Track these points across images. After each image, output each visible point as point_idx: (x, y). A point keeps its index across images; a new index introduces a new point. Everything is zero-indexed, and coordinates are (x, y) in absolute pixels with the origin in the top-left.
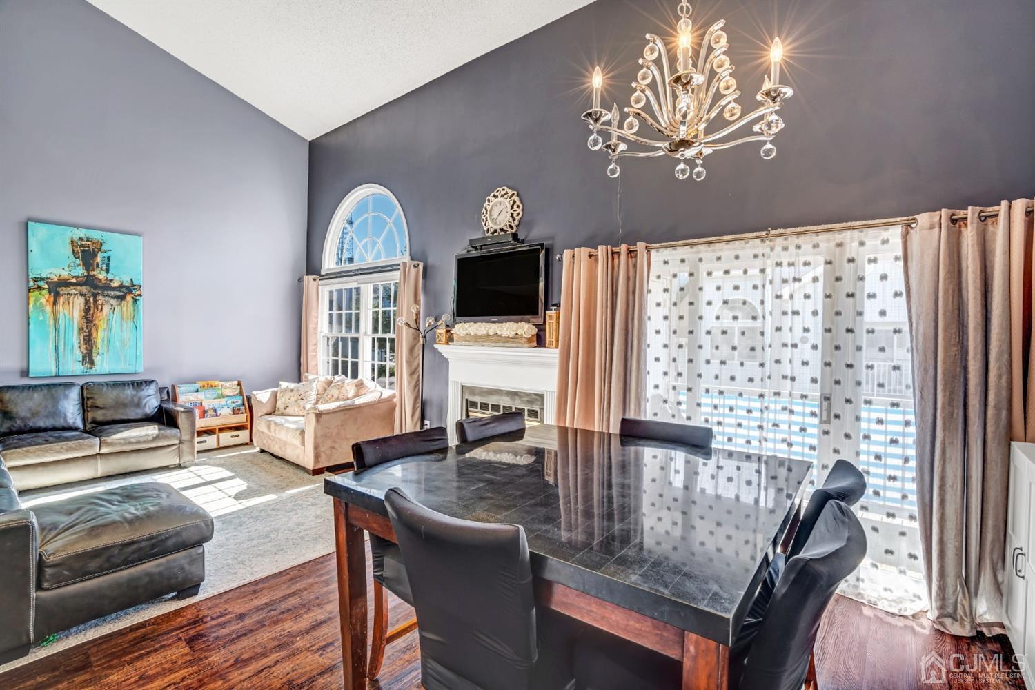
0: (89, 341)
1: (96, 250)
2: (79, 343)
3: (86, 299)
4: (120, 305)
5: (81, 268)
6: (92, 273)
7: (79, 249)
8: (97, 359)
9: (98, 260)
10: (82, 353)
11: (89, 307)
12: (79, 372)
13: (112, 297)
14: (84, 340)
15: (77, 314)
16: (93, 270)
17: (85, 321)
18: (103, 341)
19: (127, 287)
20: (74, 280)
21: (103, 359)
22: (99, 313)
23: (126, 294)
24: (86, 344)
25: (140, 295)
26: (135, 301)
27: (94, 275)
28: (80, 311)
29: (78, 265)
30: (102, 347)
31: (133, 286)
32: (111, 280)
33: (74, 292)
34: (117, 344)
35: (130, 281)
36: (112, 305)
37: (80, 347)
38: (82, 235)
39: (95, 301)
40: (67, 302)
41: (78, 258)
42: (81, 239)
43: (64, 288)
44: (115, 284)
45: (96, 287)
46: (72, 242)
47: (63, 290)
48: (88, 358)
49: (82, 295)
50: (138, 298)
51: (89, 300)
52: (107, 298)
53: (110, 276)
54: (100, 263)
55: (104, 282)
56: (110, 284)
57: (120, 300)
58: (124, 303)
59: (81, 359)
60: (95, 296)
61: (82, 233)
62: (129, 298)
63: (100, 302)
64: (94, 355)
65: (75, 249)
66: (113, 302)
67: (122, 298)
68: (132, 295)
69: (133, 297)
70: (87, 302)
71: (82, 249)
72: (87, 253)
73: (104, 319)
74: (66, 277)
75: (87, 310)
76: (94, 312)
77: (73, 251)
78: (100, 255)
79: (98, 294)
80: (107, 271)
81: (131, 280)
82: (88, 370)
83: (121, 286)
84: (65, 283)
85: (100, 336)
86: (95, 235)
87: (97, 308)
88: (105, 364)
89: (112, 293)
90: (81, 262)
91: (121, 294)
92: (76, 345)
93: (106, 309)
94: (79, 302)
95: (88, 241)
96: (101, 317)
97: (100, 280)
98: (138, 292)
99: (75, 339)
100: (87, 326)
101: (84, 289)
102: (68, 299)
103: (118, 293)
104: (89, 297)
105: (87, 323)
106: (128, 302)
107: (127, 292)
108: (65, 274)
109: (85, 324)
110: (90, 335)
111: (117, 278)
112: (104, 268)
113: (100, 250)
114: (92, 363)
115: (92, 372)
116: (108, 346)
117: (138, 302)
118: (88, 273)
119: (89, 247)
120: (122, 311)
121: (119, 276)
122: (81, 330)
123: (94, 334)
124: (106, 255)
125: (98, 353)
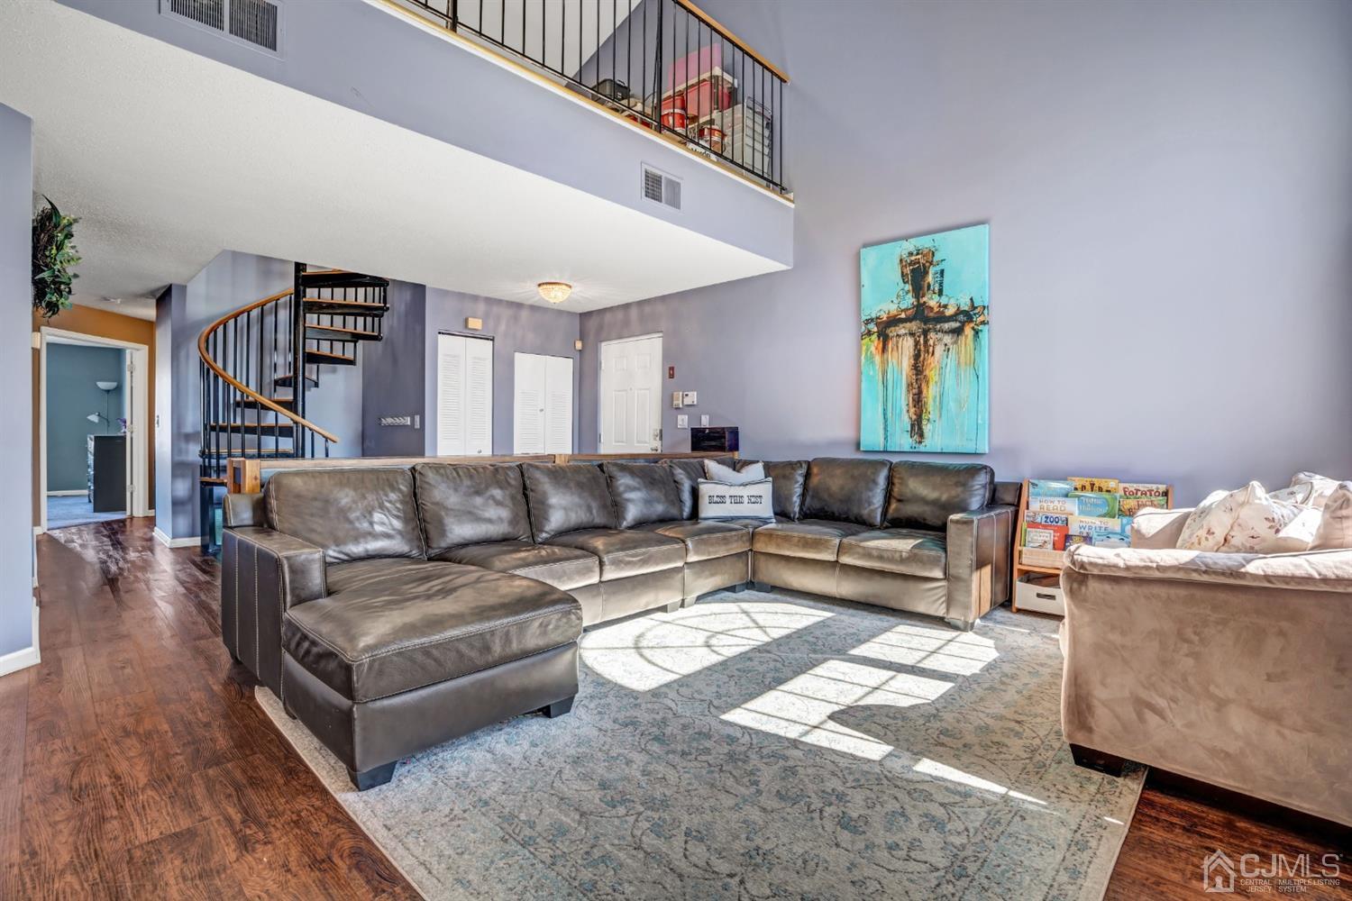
0: (918, 401)
1: (927, 264)
2: (908, 405)
3: (915, 340)
4: (956, 342)
5: (910, 295)
6: (922, 301)
7: (908, 270)
8: (927, 428)
9: (930, 278)
10: (911, 418)
11: (919, 351)
12: (907, 448)
13: (946, 332)
14: (913, 400)
15: (907, 363)
16: (923, 296)
17: (914, 372)
18: (934, 401)
19: (966, 313)
20: (903, 316)
21: (934, 428)
22: (930, 359)
23: (963, 324)
24: (915, 406)
25: (983, 323)
26: (977, 333)
27: (925, 303)
28: (909, 359)
29: (908, 292)
30: (934, 410)
31: (974, 308)
32: (945, 306)
33: (903, 331)
34: (952, 405)
35: (969, 303)
36: (946, 345)
37: (908, 411)
38: (912, 249)
39: (926, 341)
40: (895, 348)
41: (907, 282)
42: (911, 254)
43: (893, 328)
44: (950, 311)
45: (926, 320)
46: (901, 260)
47: (892, 332)
48: (917, 428)
49: (912, 334)
50: (980, 327)
51: (919, 341)
52: (940, 335)
53: (944, 300)
54: (932, 283)
55: (936, 310)
56: (943, 312)
57: (956, 335)
58: (962, 338)
59: (909, 429)
60: (925, 333)
61: (910, 245)
62: (968, 331)
63: (931, 342)
64: (924, 422)
65: (905, 271)
66: (948, 339)
67: (958, 332)
68: (972, 325)
69: (973, 328)
70: (917, 343)
71: (911, 267)
72: (917, 273)
73: (935, 367)
74: (895, 312)
75: (917, 356)
76: (924, 359)
77: (902, 272)
78: (932, 270)
79: (929, 329)
80: (940, 293)
81: (971, 299)
82: (917, 445)
83: (959, 312)
84: (894, 321)
85: (931, 393)
86: (925, 243)
87: (928, 352)
88: (939, 438)
89: (946, 326)
90: (911, 288)
91: (958, 324)
92: (905, 408)
93: (939, 350)
94: (908, 343)
95: (918, 254)
96: (933, 365)
97: (932, 309)
98: (981, 318)
99: (902, 398)
100: (917, 380)
101: (914, 326)
102: (897, 342)
103: (954, 325)
104: (919, 337)
105: (917, 375)
106: (966, 336)
107: (967, 319)
108: (893, 309)
109: (914, 377)
110: (920, 392)
111: (952, 302)
112: (937, 289)
113: (931, 263)
114: (921, 435)
115: (922, 448)
116: (941, 409)
117: (980, 334)
118: (918, 301)
119: (919, 263)
120: (958, 353)
121: (955, 299)
122: (910, 385)
123: (925, 391)
124: (938, 268)
125: (928, 420)
